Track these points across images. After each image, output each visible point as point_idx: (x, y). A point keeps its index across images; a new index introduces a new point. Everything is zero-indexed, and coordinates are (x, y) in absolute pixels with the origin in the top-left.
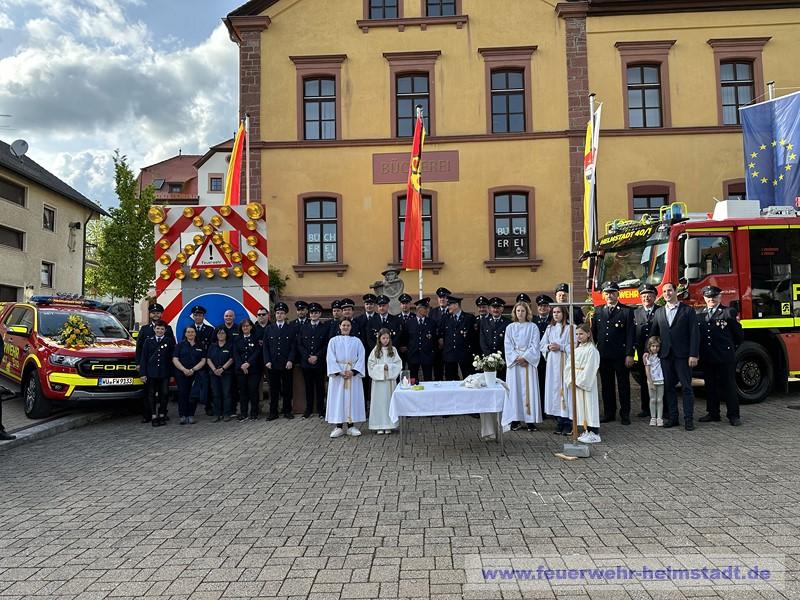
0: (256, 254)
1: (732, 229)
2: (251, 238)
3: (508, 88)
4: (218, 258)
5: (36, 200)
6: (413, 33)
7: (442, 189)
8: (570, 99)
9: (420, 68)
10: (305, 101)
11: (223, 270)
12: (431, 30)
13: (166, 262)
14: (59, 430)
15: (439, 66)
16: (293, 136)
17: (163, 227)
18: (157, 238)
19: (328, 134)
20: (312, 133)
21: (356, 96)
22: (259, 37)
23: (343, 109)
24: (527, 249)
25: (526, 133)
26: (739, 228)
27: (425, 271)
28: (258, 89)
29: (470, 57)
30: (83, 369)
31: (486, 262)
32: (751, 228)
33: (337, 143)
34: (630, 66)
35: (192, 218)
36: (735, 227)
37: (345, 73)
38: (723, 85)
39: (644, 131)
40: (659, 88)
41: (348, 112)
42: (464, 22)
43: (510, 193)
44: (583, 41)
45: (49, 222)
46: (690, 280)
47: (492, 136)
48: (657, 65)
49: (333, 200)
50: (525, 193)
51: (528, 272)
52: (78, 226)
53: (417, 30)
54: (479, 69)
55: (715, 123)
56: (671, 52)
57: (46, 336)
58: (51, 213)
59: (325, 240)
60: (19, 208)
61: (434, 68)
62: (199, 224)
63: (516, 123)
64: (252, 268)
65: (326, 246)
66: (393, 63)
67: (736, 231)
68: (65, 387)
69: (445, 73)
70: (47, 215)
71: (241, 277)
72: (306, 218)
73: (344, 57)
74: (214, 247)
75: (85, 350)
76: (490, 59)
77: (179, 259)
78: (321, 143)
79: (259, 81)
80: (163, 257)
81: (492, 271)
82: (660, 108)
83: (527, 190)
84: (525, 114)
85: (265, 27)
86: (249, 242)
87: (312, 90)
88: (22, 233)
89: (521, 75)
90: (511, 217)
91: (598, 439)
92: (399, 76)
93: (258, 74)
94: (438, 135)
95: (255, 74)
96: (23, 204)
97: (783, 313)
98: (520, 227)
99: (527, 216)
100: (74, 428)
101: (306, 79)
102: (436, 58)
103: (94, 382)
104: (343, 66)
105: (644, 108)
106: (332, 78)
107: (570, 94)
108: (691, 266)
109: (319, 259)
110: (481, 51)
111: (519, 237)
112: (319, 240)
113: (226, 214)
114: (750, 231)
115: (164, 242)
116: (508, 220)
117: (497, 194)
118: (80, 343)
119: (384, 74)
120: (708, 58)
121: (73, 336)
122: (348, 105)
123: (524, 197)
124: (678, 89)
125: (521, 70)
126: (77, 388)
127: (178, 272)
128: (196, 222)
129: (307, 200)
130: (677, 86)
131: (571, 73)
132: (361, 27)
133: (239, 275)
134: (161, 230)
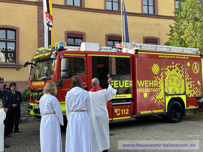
1: (85, 55)
24: (15, 59)
26: (88, 55)
32: (93, 55)
36: (86, 55)
39: (74, 7)
43: (6, 29)
46: (63, 77)
50: (14, 30)
51: (14, 71)
67: (86, 56)
83: (15, 28)
90: (6, 42)
98: (11, 47)
99: (15, 42)
108: (63, 71)
111: (11, 52)
114: (92, 56)
116: (5, 43)
123: (14, 32)
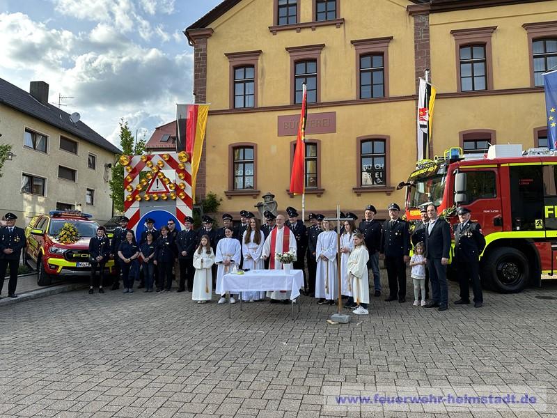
0: (184, 184)
1: (496, 166)
2: (181, 175)
3: (372, 67)
4: (161, 187)
5: (84, 150)
6: (307, 33)
7: (324, 139)
8: (416, 72)
9: (310, 57)
10: (235, 82)
11: (163, 195)
12: (319, 30)
13: (131, 190)
14: (52, 293)
15: (324, 55)
16: (226, 106)
17: (128, 168)
18: (126, 174)
19: (250, 104)
20: (239, 104)
21: (267, 78)
22: (206, 42)
23: (259, 87)
24: (384, 179)
25: (385, 98)
26: (502, 165)
27: (307, 196)
28: (205, 76)
29: (345, 46)
30: (68, 256)
31: (353, 189)
32: (511, 165)
33: (255, 110)
34: (462, 47)
35: (146, 162)
36: (499, 165)
37: (261, 63)
38: (535, 57)
39: (474, 93)
40: (485, 61)
41: (262, 88)
42: (341, 23)
43: (373, 140)
44: (427, 31)
45: (92, 165)
47: (360, 100)
48: (483, 45)
49: (252, 147)
50: (383, 140)
51: (384, 195)
52: (110, 166)
53: (310, 30)
54: (352, 54)
55: (527, 85)
56: (494, 35)
57: (52, 235)
58: (94, 158)
59: (246, 174)
60: (73, 155)
61: (320, 56)
62: (150, 166)
63: (378, 91)
64: (181, 194)
65: (246, 178)
66: (292, 54)
67: (499, 168)
68: (57, 267)
69: (328, 59)
70: (91, 159)
71: (175, 200)
72: (234, 160)
73: (260, 52)
74: (159, 180)
75: (71, 245)
76: (359, 47)
77: (138, 188)
78: (245, 110)
79: (205, 71)
80: (128, 187)
81: (358, 195)
82: (486, 76)
83: (385, 137)
84: (384, 85)
85: (210, 35)
86: (180, 177)
87: (240, 75)
88: (75, 171)
89: (382, 57)
90: (373, 157)
91: (366, 312)
92: (296, 62)
93: (205, 66)
94: (322, 101)
95: (202, 66)
96: (76, 153)
97: (537, 227)
98: (379, 164)
99: (384, 156)
100: (63, 292)
101: (236, 68)
102: (321, 49)
103: (74, 264)
104: (260, 58)
105: (473, 77)
106: (252, 66)
107: (416, 69)
108: (459, 192)
109: (242, 187)
110: (352, 42)
111: (379, 171)
112: (242, 174)
113: (167, 159)
114: (510, 167)
115: (129, 177)
116: (371, 159)
117: (363, 141)
118: (69, 240)
119: (286, 62)
120: (524, 37)
121: (65, 236)
122: (262, 84)
123: (383, 143)
124: (498, 62)
125: (382, 54)
126: (64, 268)
127: (137, 196)
128: (148, 164)
129: (235, 148)
130: (498, 59)
131: (417, 54)
132: (271, 31)
133: (174, 198)
134: (127, 170)
